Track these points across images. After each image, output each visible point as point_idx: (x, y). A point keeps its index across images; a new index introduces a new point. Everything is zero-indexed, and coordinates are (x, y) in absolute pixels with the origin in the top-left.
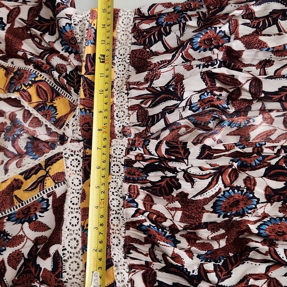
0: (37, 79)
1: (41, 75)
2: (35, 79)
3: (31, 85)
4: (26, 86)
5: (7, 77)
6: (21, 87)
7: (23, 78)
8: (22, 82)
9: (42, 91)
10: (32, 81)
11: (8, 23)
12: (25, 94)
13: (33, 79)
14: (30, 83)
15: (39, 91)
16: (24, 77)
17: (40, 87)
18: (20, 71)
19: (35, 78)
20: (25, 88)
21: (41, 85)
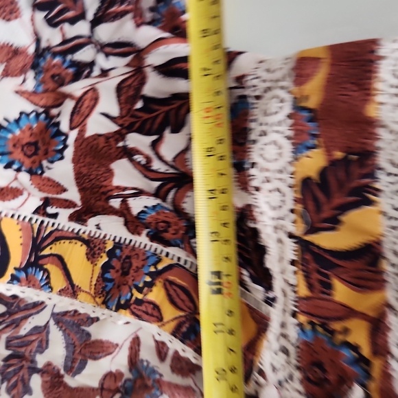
0: (160, 267)
1: (167, 255)
2: (156, 268)
3: (150, 285)
4: (140, 290)
5: (94, 263)
6: (132, 295)
7: (132, 271)
8: (130, 283)
9: (179, 291)
10: (150, 274)
11: (72, 128)
12: (143, 308)
13: (152, 269)
14: (148, 279)
15: (172, 292)
16: (134, 267)
17: (172, 283)
18: (121, 249)
19: (155, 265)
20: (140, 296)
21: (171, 278)
